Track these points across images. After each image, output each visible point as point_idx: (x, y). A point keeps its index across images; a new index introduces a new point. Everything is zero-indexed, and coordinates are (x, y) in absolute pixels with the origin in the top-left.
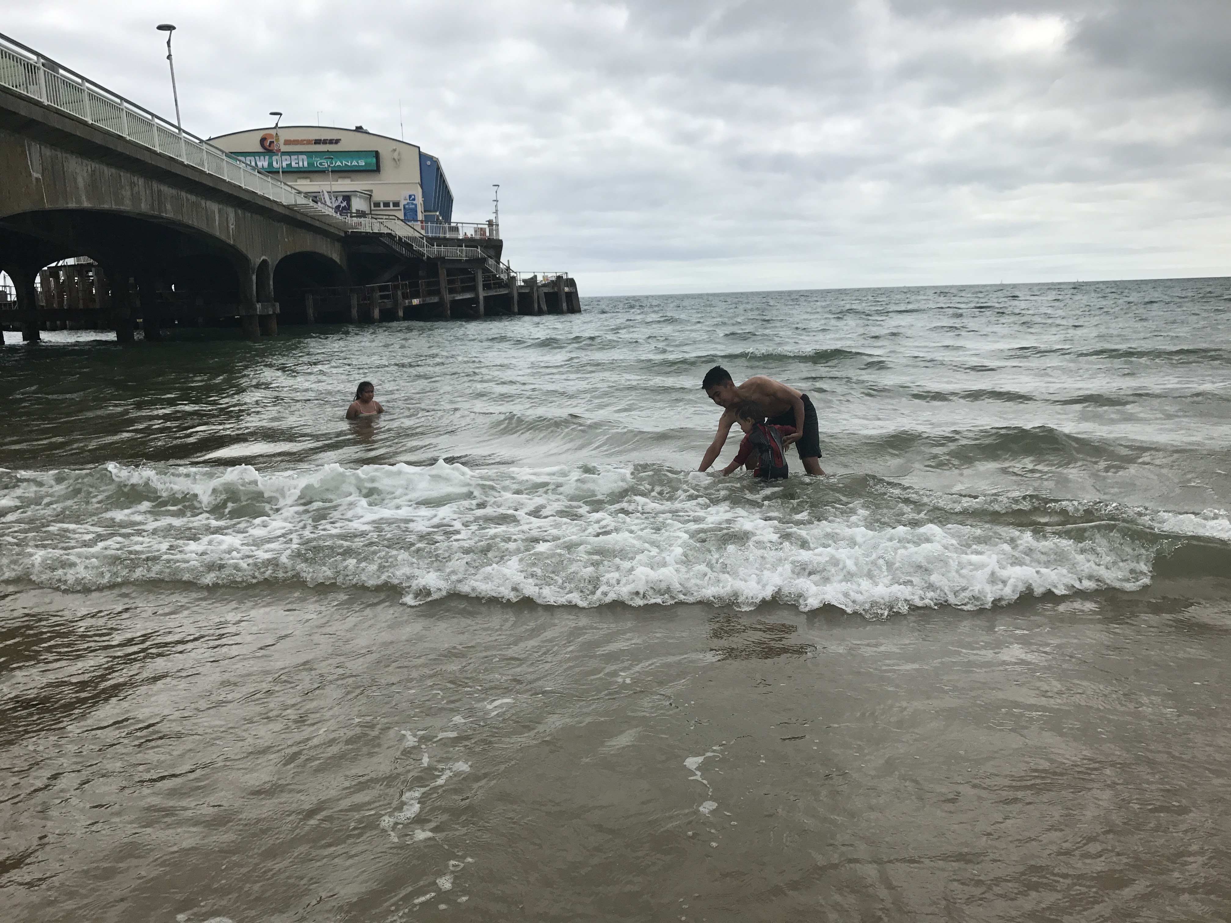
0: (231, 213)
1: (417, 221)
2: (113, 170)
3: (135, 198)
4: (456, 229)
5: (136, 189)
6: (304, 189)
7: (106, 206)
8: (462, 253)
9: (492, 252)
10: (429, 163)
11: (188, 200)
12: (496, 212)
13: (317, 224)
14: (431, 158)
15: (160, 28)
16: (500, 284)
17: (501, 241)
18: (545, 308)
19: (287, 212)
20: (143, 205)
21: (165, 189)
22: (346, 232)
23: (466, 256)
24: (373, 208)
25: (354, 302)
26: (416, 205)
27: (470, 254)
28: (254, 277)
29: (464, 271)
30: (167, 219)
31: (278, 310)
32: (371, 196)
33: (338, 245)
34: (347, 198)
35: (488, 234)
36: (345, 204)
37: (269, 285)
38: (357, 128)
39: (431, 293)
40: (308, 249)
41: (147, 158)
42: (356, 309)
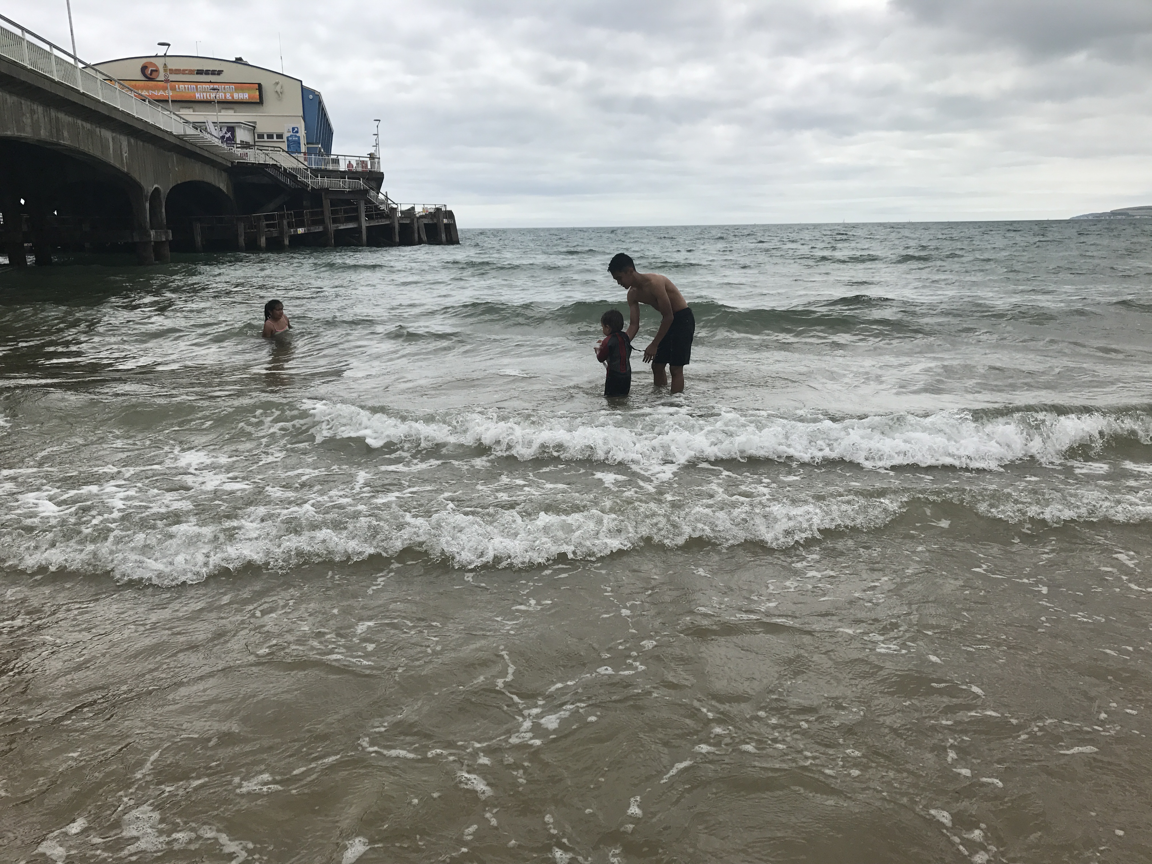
0: (124, 141)
1: (301, 153)
2: (15, 98)
3: (36, 125)
4: (336, 161)
5: (36, 116)
6: (191, 119)
7: (9, 133)
8: (344, 185)
9: (373, 184)
10: (311, 97)
11: (83, 127)
12: (377, 145)
13: (206, 154)
14: (313, 92)
16: (381, 215)
17: (382, 174)
18: (425, 238)
19: (178, 142)
20: (42, 132)
21: (61, 116)
22: (232, 163)
23: (349, 188)
24: (257, 139)
25: (241, 228)
26: (299, 137)
27: (353, 186)
28: (147, 205)
29: (348, 202)
30: (64, 145)
31: (170, 238)
32: (254, 127)
33: (224, 175)
35: (369, 167)
36: (229, 135)
37: (161, 212)
38: (237, 59)
39: (315, 223)
40: (197, 178)
41: (47, 87)
42: (243, 237)
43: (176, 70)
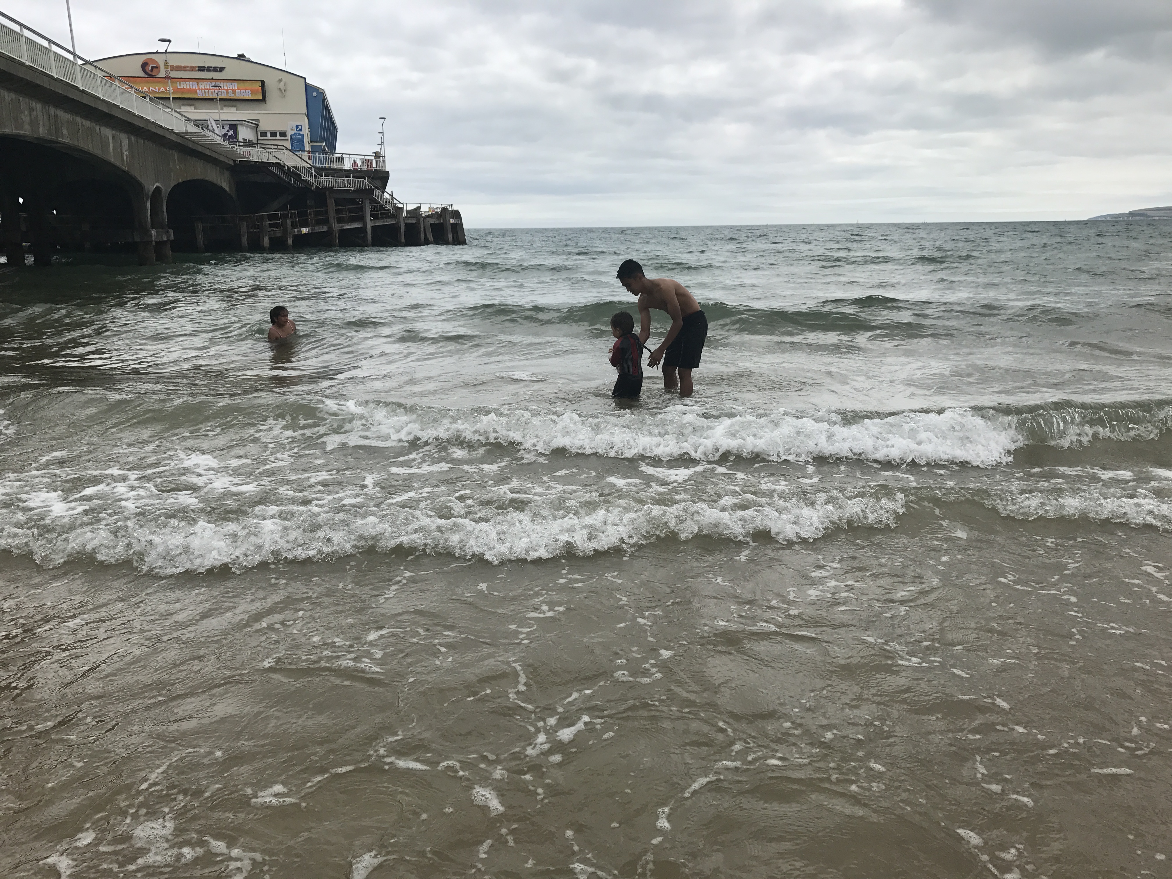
0: (124, 139)
1: (304, 151)
2: (13, 96)
3: (34, 123)
4: (341, 160)
5: (34, 113)
6: (193, 117)
7: (7, 131)
8: (349, 184)
9: (378, 183)
10: (315, 94)
11: (83, 125)
12: (382, 143)
13: (208, 152)
14: (317, 89)
16: (387, 214)
17: (388, 173)
18: (431, 238)
19: (179, 141)
20: (41, 130)
21: (61, 113)
22: (235, 161)
23: (354, 187)
24: (259, 137)
25: (244, 228)
26: (303, 135)
27: (358, 185)
28: (148, 204)
29: (352, 201)
30: (64, 144)
31: (172, 237)
32: (257, 125)
33: (227, 174)
35: (374, 166)
36: (231, 133)
37: (162, 211)
38: (239, 55)
39: (319, 223)
40: (201, 177)
41: (45, 84)
42: (246, 237)
43: (177, 67)
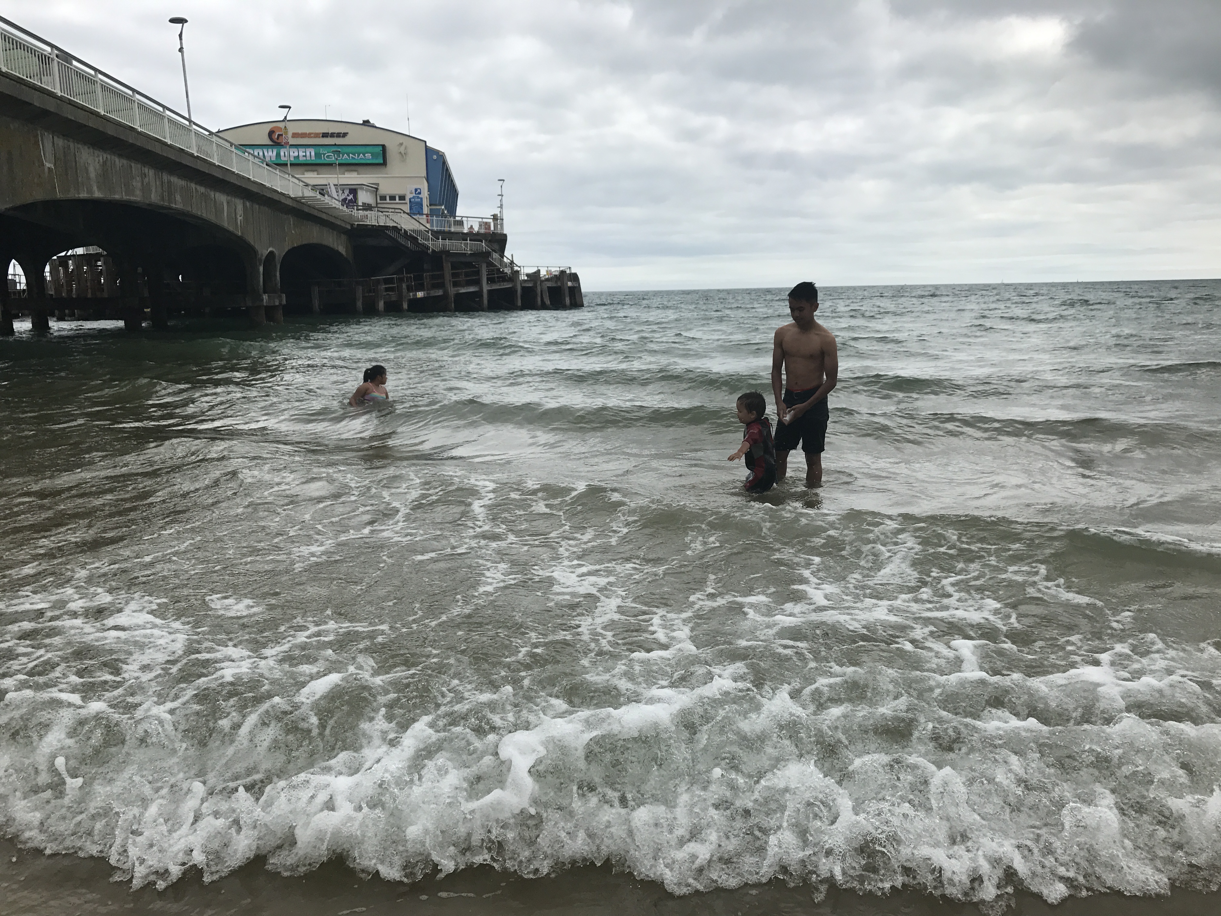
0: (239, 204)
1: (423, 214)
2: (124, 161)
3: (146, 189)
4: (461, 223)
5: (146, 180)
6: (311, 182)
7: (117, 197)
8: (467, 247)
9: (496, 246)
10: (435, 157)
11: (197, 191)
12: (501, 207)
13: (324, 216)
14: (437, 152)
15: (173, 21)
16: (503, 278)
17: (505, 236)
18: (548, 302)
19: (295, 205)
20: (153, 196)
21: (174, 180)
22: (352, 225)
23: (471, 250)
24: (379, 201)
25: (360, 292)
26: (421, 199)
27: (474, 248)
28: (261, 269)
29: (469, 265)
30: (176, 209)
31: (284, 302)
32: (377, 189)
33: (344, 237)
34: (354, 191)
35: (492, 228)
36: (351, 197)
37: (275, 275)
38: (364, 121)
39: (435, 286)
40: (315, 241)
41: (158, 149)
42: (361, 301)
43: (302, 134)
